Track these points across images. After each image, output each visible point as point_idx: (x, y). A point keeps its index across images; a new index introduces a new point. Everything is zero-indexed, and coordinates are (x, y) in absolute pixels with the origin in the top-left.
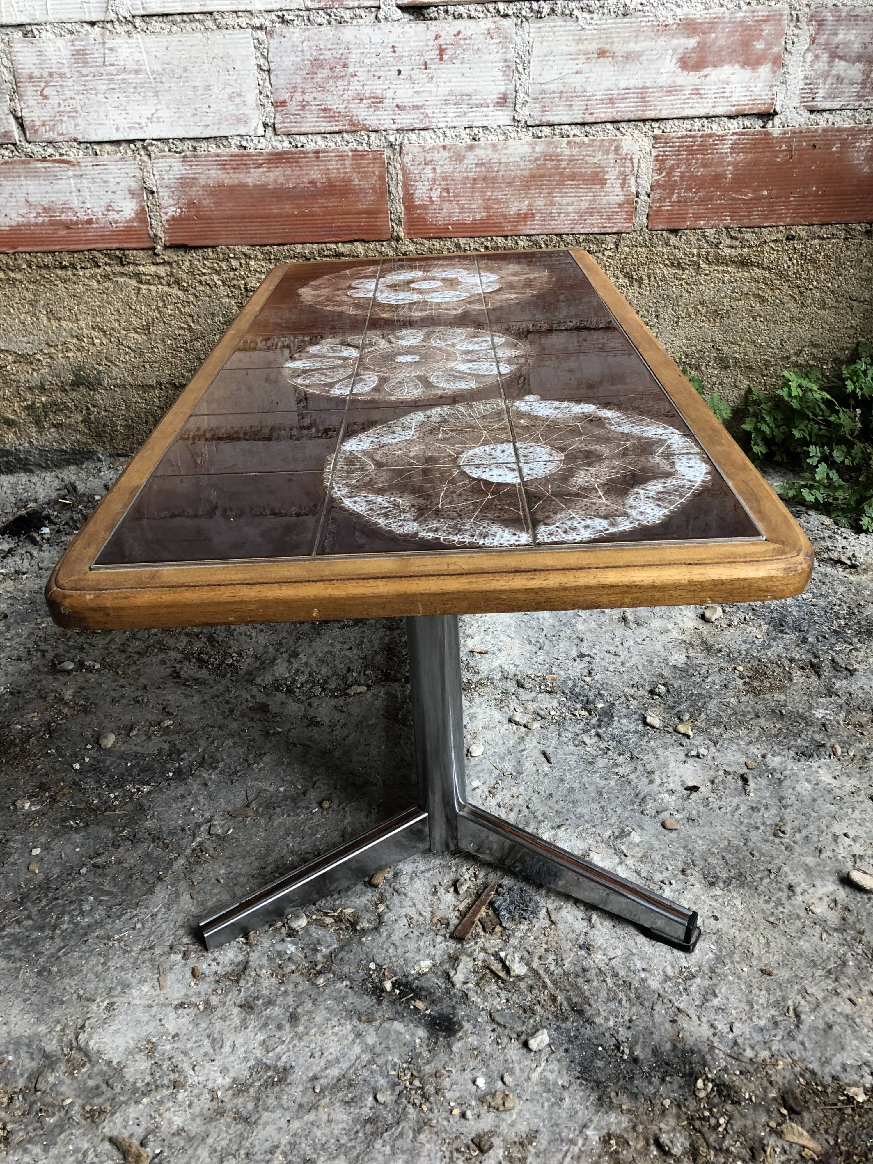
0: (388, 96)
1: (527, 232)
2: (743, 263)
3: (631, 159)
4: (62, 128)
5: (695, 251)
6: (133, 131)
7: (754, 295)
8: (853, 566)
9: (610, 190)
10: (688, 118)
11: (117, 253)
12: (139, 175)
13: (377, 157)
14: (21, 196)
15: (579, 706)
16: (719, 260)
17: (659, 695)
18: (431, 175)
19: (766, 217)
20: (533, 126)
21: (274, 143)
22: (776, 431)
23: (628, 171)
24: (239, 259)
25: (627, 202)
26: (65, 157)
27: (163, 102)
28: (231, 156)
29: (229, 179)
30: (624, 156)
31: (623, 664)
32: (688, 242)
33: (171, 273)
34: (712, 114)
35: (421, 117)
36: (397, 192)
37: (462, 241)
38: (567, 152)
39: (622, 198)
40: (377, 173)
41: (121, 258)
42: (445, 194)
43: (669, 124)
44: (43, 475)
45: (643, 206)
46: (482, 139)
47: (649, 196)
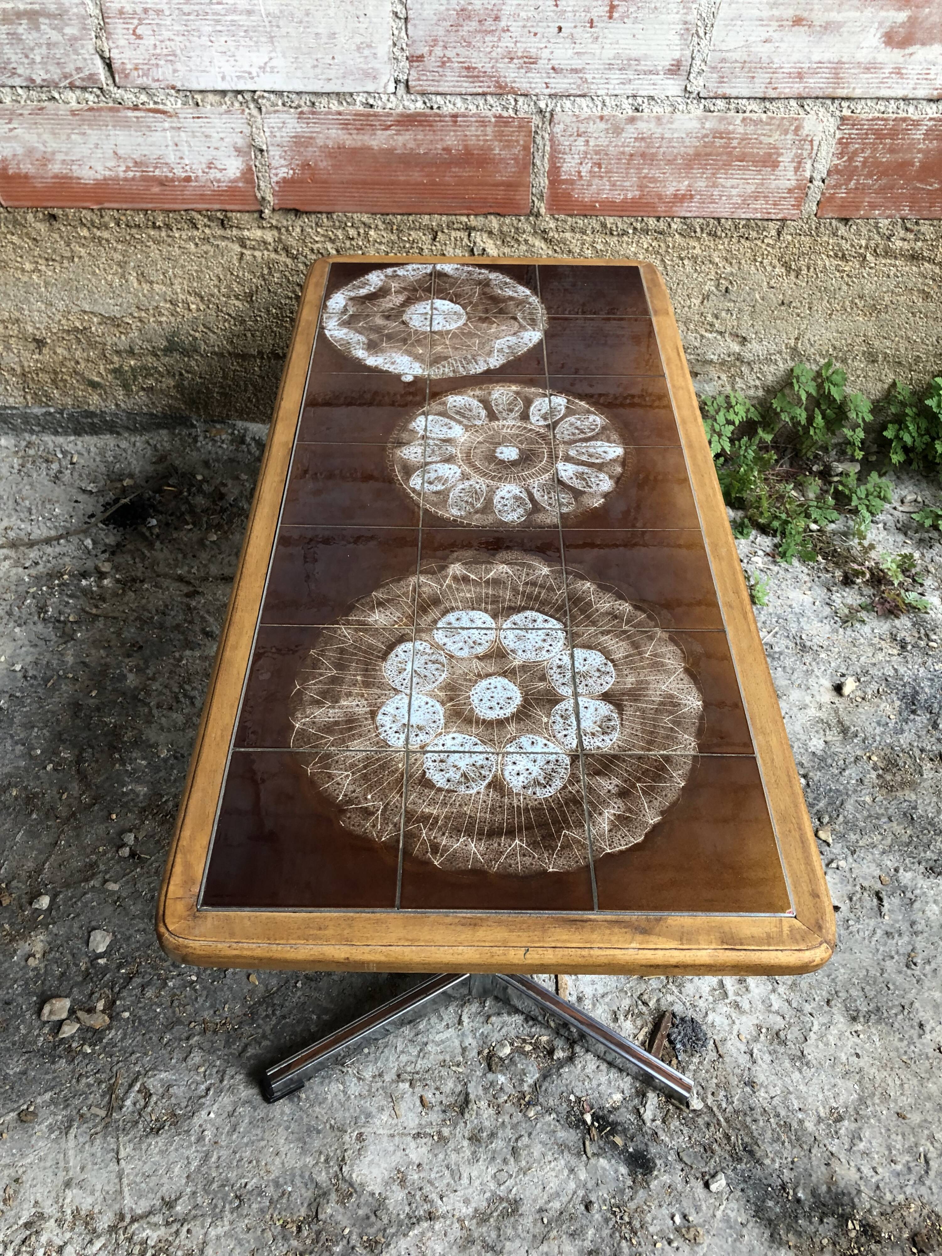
0: (544, 56)
1: (682, 215)
2: (914, 257)
3: (811, 141)
4: (159, 73)
5: (863, 243)
6: (242, 81)
7: (918, 290)
9: (782, 173)
10: (883, 99)
11: (218, 214)
12: (247, 130)
13: (524, 125)
14: (108, 148)
16: (888, 253)
18: (583, 148)
20: (705, 99)
21: (406, 103)
22: (918, 440)
23: (805, 154)
24: (357, 228)
25: (798, 187)
26: (161, 107)
27: (278, 49)
28: (355, 115)
29: (351, 140)
30: (804, 137)
32: (858, 233)
33: (280, 239)
34: (911, 96)
35: (579, 81)
36: (543, 164)
37: (609, 221)
38: (741, 130)
39: (794, 183)
40: (521, 142)
41: (222, 221)
42: (597, 170)
43: (859, 106)
44: (133, 439)
45: (815, 192)
46: (646, 110)
47: (823, 181)
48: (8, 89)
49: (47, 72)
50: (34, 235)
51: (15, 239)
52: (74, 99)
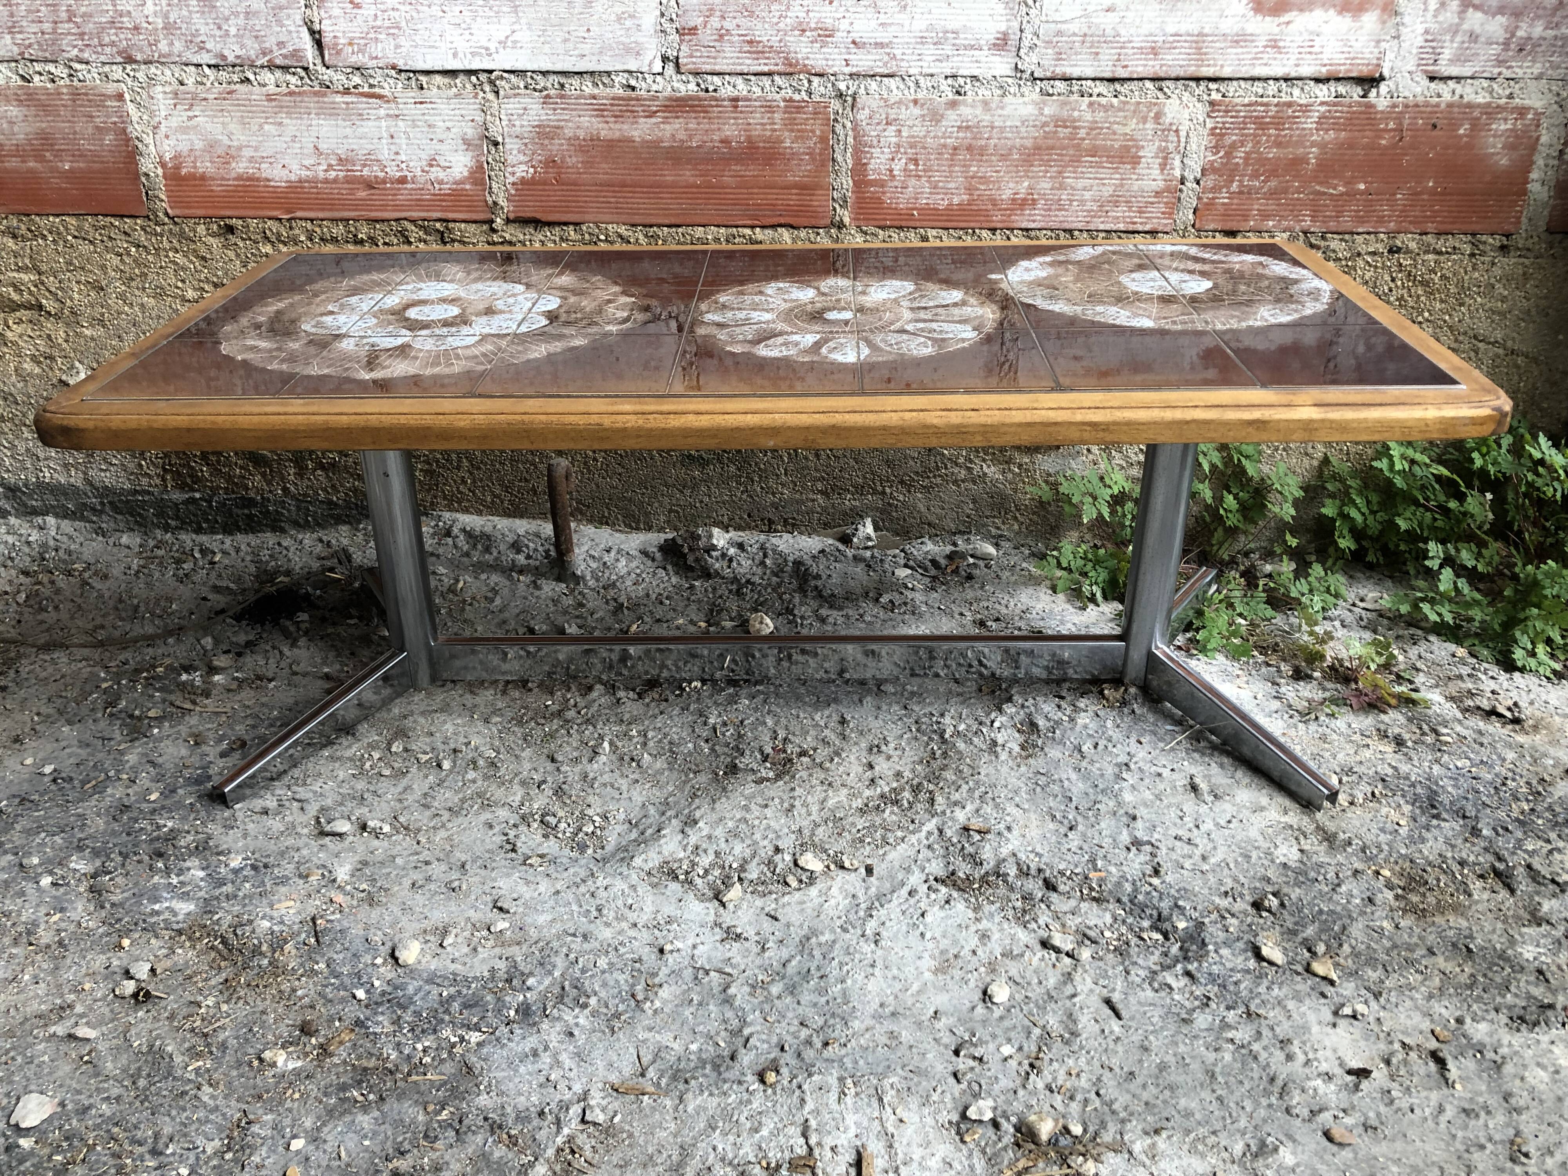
0: (842, 27)
1: (1023, 226)
3: (1177, 131)
4: (376, 50)
6: (478, 58)
8: (1516, 721)
9: (1145, 172)
10: (1259, 79)
11: (438, 225)
12: (479, 119)
13: (820, 111)
14: (308, 142)
15: (1146, 924)
17: (1269, 911)
18: (894, 140)
19: (1361, 221)
20: (1041, 80)
21: (676, 85)
22: (1370, 519)
23: (1171, 147)
24: (612, 242)
25: (1168, 189)
26: (377, 90)
27: (523, 21)
28: (613, 99)
29: (608, 130)
30: (1167, 126)
31: (1204, 858)
34: (1293, 74)
35: (886, 58)
36: (845, 160)
37: (932, 233)
38: (1088, 116)
39: (1161, 184)
40: (818, 133)
41: (442, 233)
42: (912, 167)
43: (1233, 86)
44: (300, 537)
45: (1190, 195)
46: (969, 93)
47: (1198, 183)
48: (193, 68)
49: (242, 46)
50: (203, 251)
51: (180, 259)
52: (273, 81)
